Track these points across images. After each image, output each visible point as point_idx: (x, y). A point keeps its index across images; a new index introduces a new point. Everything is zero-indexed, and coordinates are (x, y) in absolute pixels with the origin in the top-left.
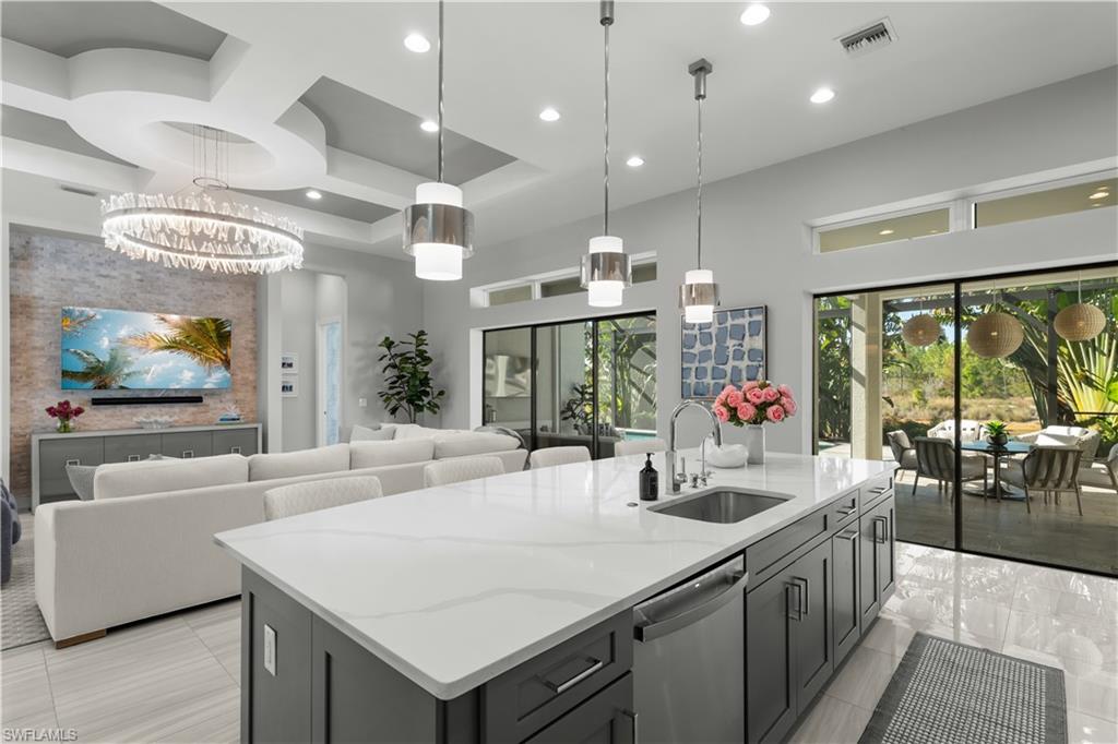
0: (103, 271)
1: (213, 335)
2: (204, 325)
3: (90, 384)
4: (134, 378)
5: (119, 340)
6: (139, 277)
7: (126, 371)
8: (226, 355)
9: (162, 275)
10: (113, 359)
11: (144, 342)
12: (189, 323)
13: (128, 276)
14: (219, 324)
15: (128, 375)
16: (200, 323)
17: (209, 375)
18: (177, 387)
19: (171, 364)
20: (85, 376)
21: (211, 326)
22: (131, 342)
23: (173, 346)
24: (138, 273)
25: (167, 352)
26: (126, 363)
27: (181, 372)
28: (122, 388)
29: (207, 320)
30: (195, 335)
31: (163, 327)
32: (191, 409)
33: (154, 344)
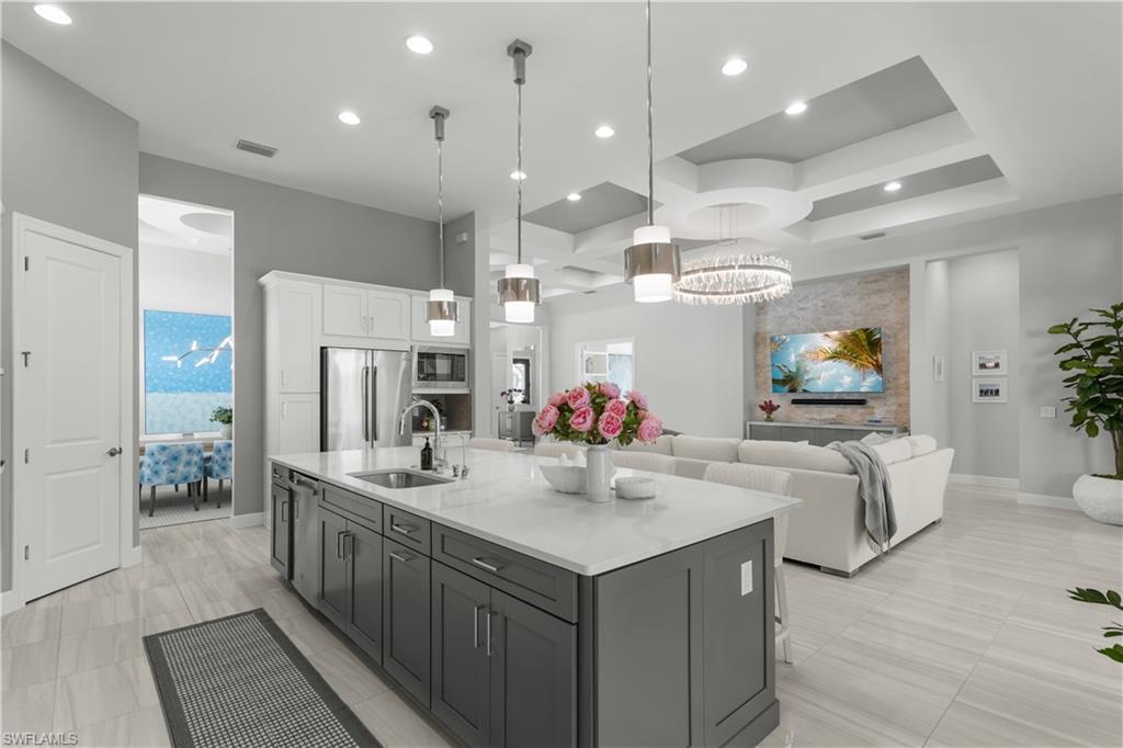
1: (865, 343)
2: (857, 335)
3: (787, 388)
4: (811, 383)
5: (801, 355)
6: (822, 304)
7: (806, 378)
8: (877, 361)
9: (838, 299)
10: (798, 369)
11: (815, 354)
12: (846, 335)
13: (816, 305)
14: (868, 333)
15: (808, 381)
16: (854, 334)
17: (864, 379)
18: (840, 390)
19: (834, 372)
20: (784, 382)
21: (863, 336)
22: (808, 356)
23: (835, 356)
24: (822, 301)
25: (831, 361)
26: (806, 371)
27: (842, 378)
28: (805, 391)
29: (859, 330)
30: (850, 345)
31: (827, 342)
33: (822, 356)
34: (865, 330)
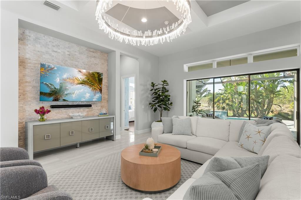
0: (55, 49)
1: (97, 79)
2: (94, 75)
3: (52, 98)
4: (69, 96)
6: (68, 53)
7: (66, 93)
8: (101, 87)
9: (77, 53)
10: (61, 87)
11: (73, 80)
12: (89, 73)
13: (64, 53)
14: (99, 75)
15: (66, 94)
16: (93, 74)
20: (50, 95)
21: (96, 76)
22: (68, 80)
23: (83, 83)
24: (68, 51)
25: (81, 85)
26: (66, 89)
28: (64, 100)
29: (95, 72)
30: (91, 79)
32: (86, 109)
33: (76, 82)
34: (98, 73)
